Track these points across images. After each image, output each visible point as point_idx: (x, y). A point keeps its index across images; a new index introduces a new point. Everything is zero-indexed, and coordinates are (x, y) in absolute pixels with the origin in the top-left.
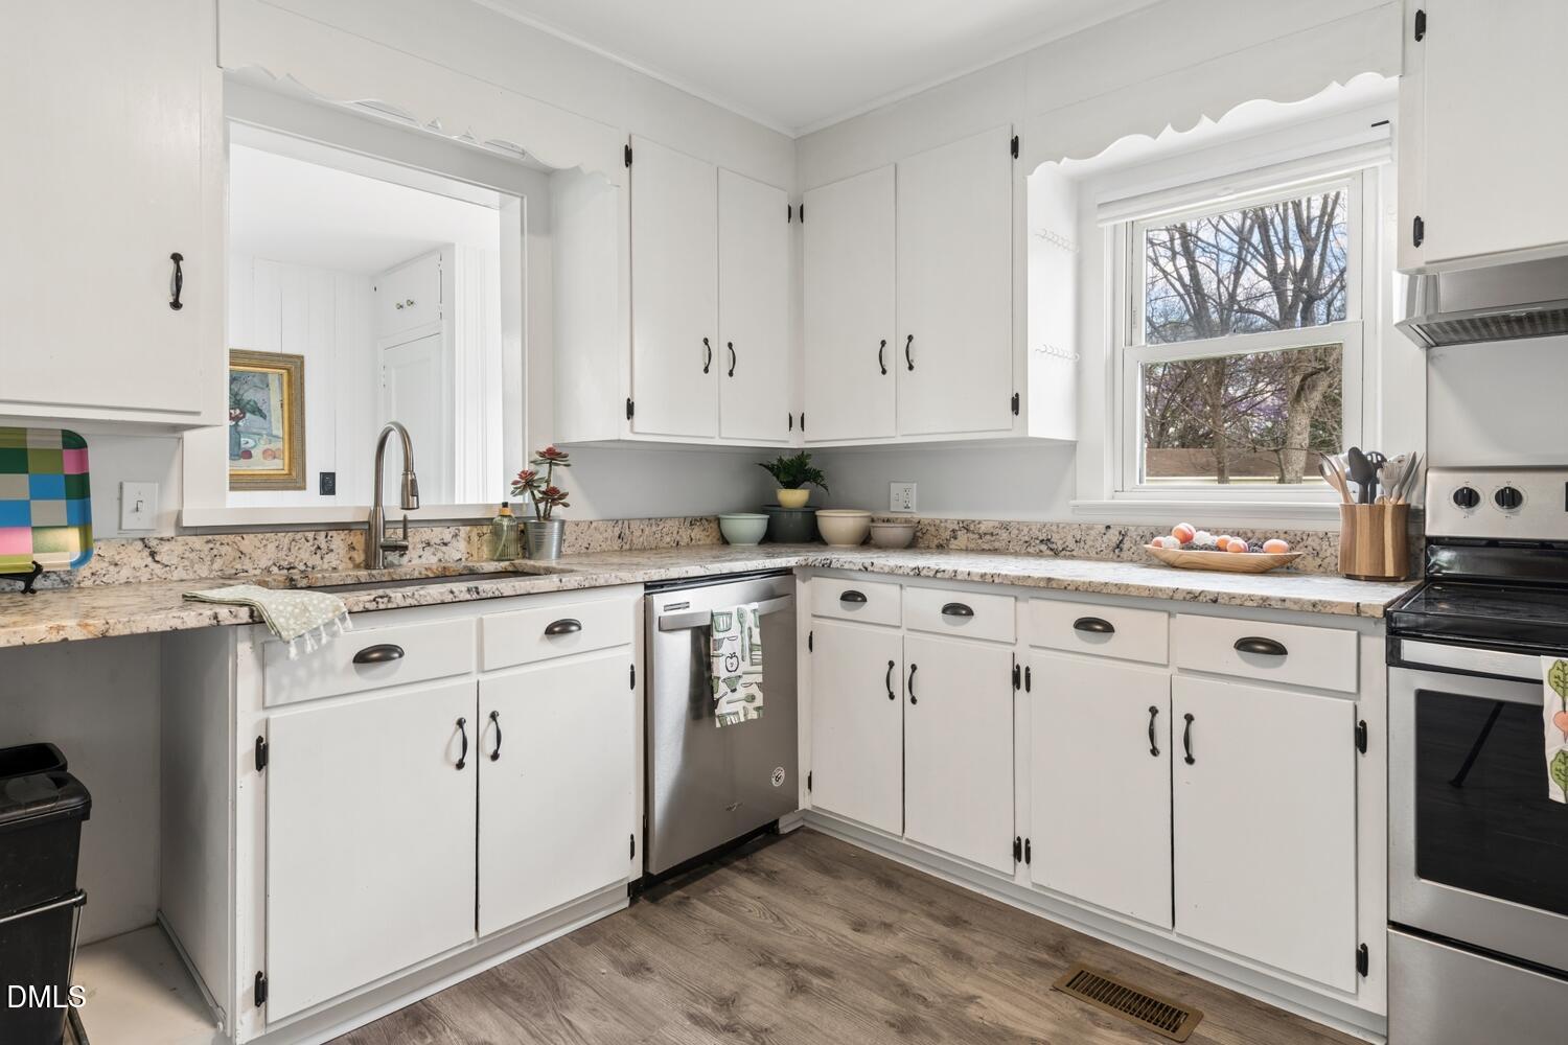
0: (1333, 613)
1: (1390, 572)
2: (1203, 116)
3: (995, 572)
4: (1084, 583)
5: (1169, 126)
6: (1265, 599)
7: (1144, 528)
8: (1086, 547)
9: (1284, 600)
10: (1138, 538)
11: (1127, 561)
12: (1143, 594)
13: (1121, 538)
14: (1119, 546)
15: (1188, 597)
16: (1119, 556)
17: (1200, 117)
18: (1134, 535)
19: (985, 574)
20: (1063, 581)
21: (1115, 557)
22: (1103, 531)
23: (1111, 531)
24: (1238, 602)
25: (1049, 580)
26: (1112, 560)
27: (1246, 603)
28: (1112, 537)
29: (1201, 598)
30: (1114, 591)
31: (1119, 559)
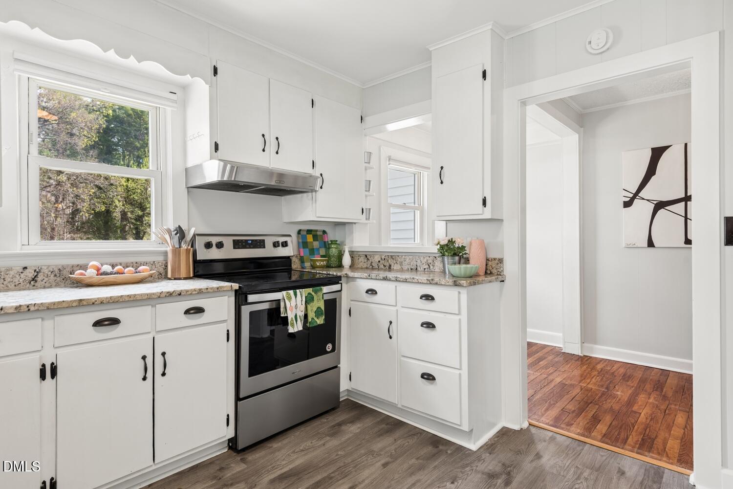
0: (224, 291)
1: (192, 276)
2: (132, 56)
3: (30, 303)
4: (107, 298)
5: (113, 50)
6: (200, 290)
7: (54, 267)
8: (5, 283)
9: (207, 289)
10: (50, 273)
11: (41, 288)
12: (144, 298)
13: (36, 274)
14: (34, 279)
15: (167, 295)
16: (34, 286)
17: (130, 56)
18: (46, 271)
19: (20, 306)
20: (91, 299)
21: (31, 287)
22: (21, 270)
23: (27, 271)
24: (190, 293)
25: (81, 300)
26: (29, 289)
27: (193, 293)
28: (28, 274)
29: (173, 294)
30: (127, 299)
31: (35, 287)
